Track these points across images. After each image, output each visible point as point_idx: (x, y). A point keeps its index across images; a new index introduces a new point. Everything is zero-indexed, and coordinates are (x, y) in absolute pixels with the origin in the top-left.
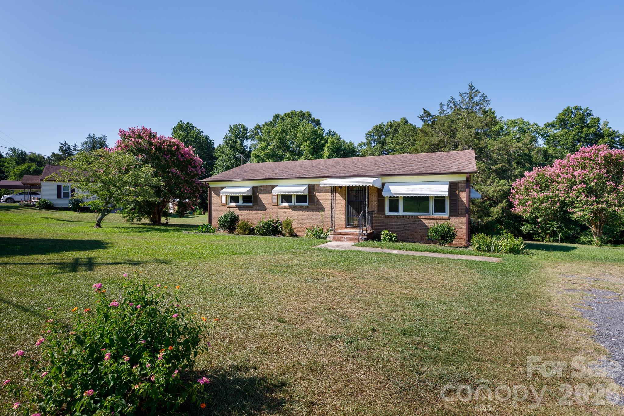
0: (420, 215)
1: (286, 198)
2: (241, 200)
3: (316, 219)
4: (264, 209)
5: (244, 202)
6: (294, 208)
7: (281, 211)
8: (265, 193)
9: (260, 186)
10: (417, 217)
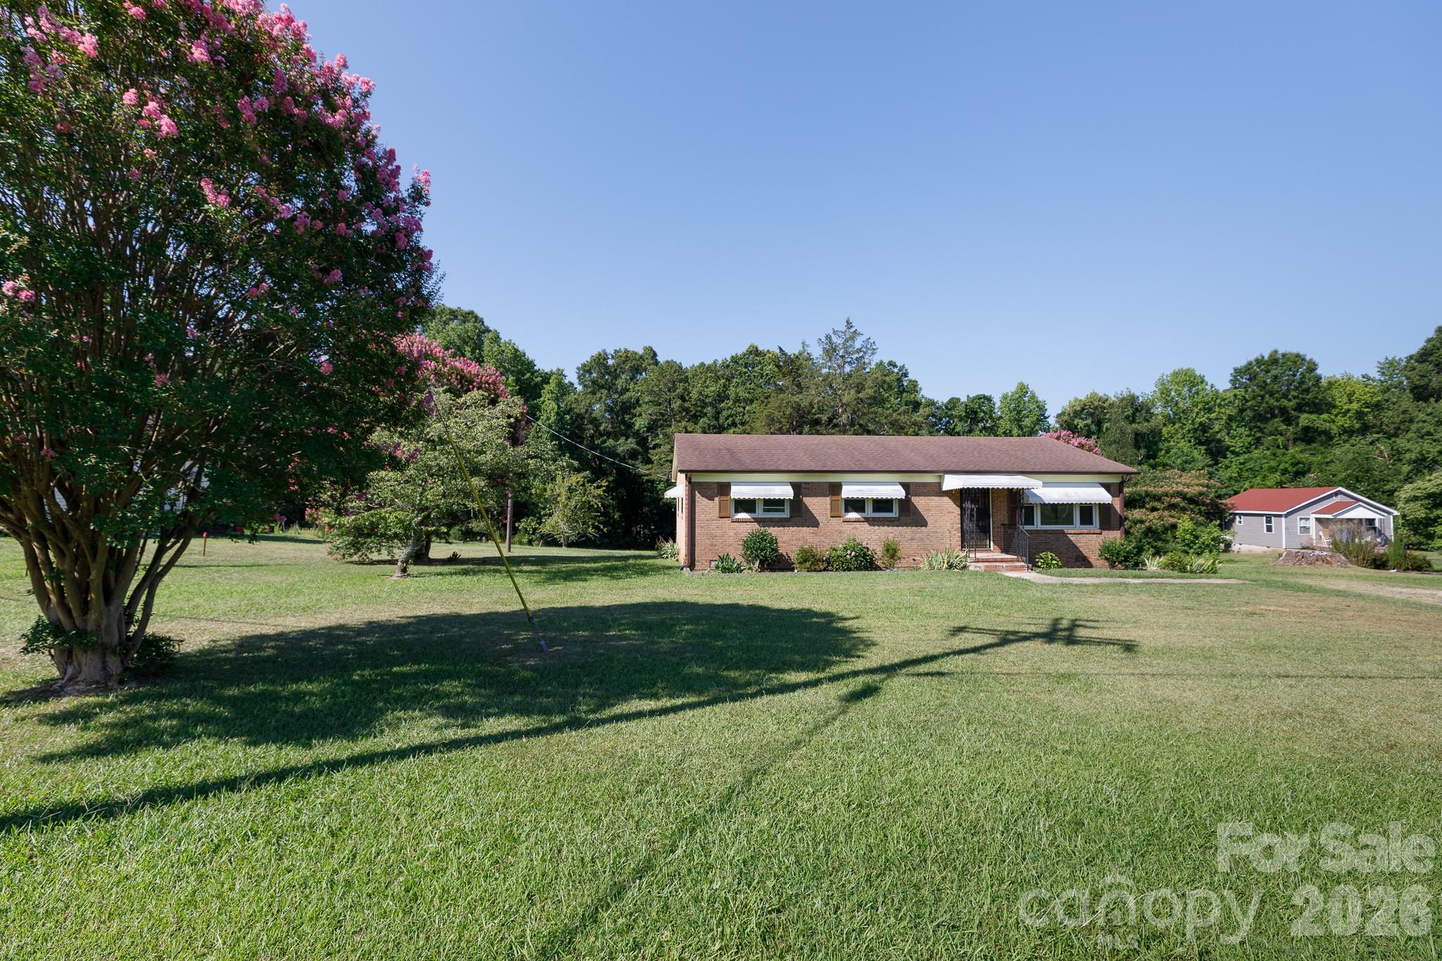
0: (1066, 528)
1: (856, 505)
2: (760, 508)
3: (912, 539)
4: (814, 523)
5: (765, 511)
6: (871, 521)
7: (848, 527)
8: (816, 495)
9: (805, 483)
10: (1062, 532)
